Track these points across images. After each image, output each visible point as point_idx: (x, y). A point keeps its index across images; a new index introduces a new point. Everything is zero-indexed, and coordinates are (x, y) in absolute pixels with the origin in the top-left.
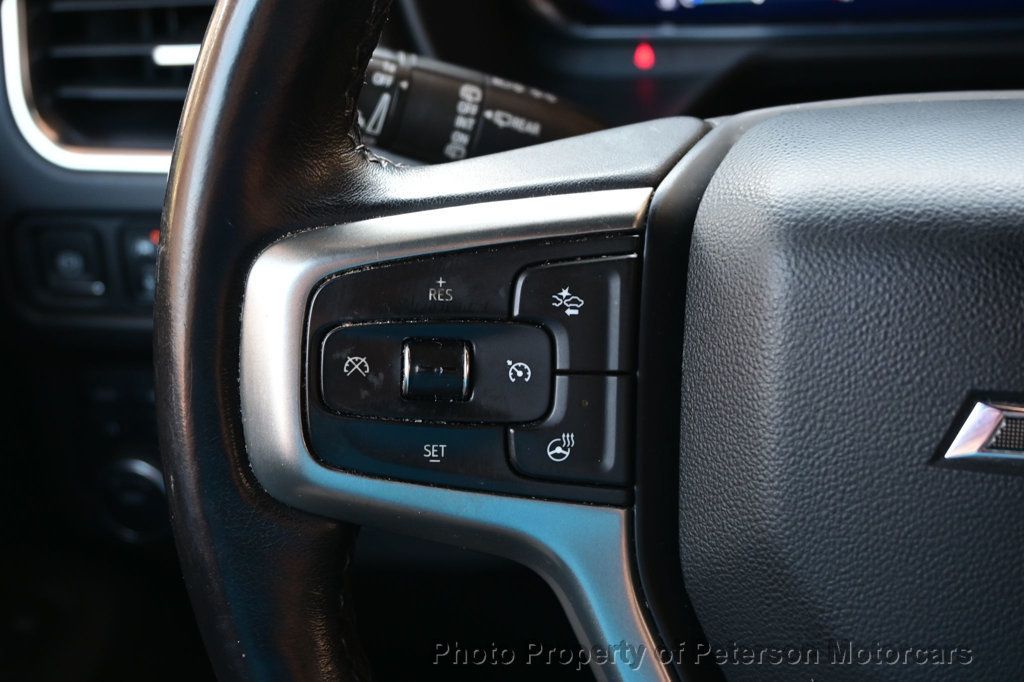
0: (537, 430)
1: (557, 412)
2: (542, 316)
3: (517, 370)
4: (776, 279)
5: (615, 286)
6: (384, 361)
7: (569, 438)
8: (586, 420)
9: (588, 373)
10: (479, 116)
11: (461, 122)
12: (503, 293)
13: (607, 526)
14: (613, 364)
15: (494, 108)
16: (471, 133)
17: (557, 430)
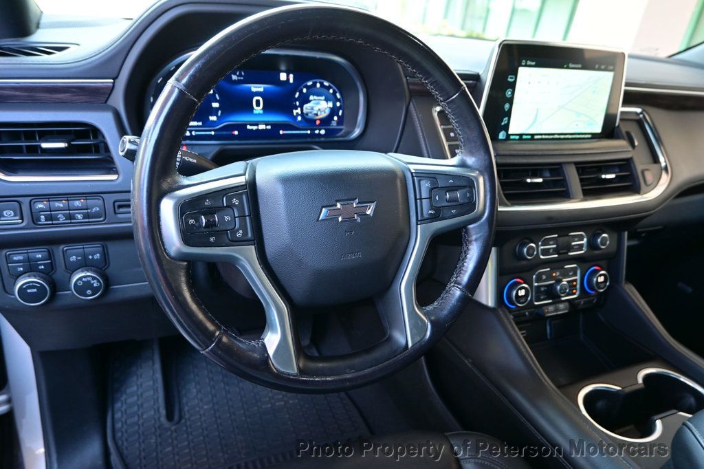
0: (234, 231)
1: (237, 226)
2: (230, 206)
3: (227, 218)
4: (280, 189)
5: (244, 197)
6: (198, 220)
7: (241, 231)
8: (244, 227)
9: (242, 216)
10: (181, 158)
11: (178, 159)
12: (221, 201)
13: (252, 250)
14: (247, 214)
15: (185, 156)
16: (180, 162)
17: (238, 230)
